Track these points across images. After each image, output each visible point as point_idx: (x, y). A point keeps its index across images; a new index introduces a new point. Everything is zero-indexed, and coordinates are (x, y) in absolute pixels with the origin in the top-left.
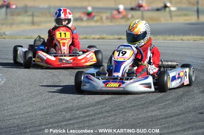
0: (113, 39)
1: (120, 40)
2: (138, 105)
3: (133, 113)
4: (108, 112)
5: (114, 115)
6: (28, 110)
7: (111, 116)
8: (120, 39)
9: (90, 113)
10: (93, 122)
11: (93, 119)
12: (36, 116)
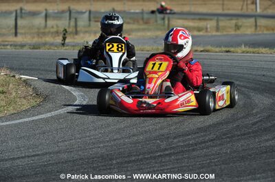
0: (220, 52)
1: (229, 54)
2: (249, 133)
3: (242, 142)
4: (212, 140)
5: (220, 145)
6: (115, 137)
7: (216, 146)
8: (227, 52)
9: (191, 142)
10: (195, 153)
11: (194, 150)
12: (124, 144)
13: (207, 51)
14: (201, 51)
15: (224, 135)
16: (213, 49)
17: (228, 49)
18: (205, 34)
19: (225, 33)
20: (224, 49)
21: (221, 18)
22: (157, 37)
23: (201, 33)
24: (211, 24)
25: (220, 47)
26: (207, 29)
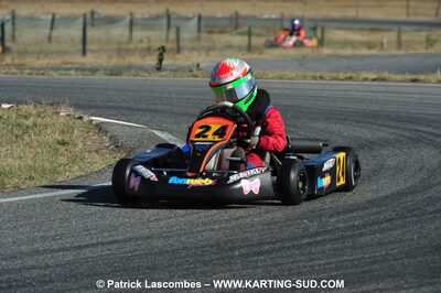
13: (383, 80)
14: (374, 80)
15: (408, 212)
16: (393, 76)
17: (414, 77)
18: (380, 53)
19: (411, 52)
20: (409, 77)
21: (404, 28)
22: (304, 57)
23: (373, 52)
24: (388, 37)
25: (403, 73)
26: (382, 44)
